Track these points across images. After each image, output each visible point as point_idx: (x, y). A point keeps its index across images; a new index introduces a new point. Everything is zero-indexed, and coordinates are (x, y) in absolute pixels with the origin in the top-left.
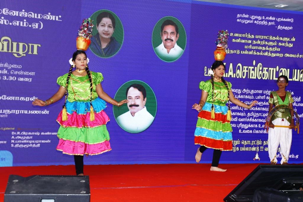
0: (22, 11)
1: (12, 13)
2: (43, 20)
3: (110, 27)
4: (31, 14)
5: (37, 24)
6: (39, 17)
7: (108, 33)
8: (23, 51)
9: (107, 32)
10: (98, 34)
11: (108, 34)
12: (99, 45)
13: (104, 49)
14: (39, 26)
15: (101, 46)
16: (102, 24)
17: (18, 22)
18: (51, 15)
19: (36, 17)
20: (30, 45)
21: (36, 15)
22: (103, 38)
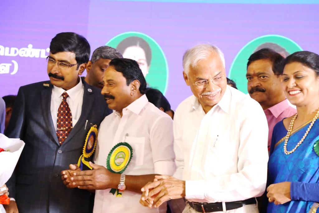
2: (19, 59)
5: (8, 65)
6: (12, 54)
14: (12, 69)
18: (33, 48)
19: (7, 54)
21: (7, 49)
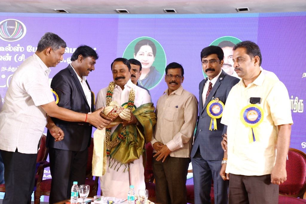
3: (150, 55)
11: (148, 64)
13: (142, 81)
16: (141, 53)
19: (71, 52)
21: (71, 49)
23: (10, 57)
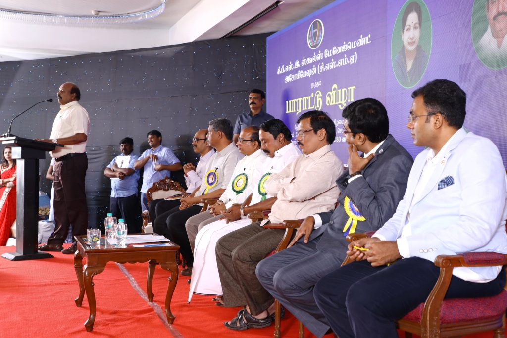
0: (343, 44)
1: (337, 51)
2: (358, 49)
3: (416, 28)
4: (349, 44)
5: (353, 56)
6: (355, 46)
7: (414, 40)
8: (345, 100)
9: (413, 38)
10: (403, 47)
11: (414, 42)
12: (405, 66)
13: (410, 72)
14: (355, 58)
15: (406, 69)
16: (408, 27)
17: (341, 60)
18: (363, 37)
20: (349, 88)
21: (352, 43)
22: (408, 51)
23: (316, 68)
